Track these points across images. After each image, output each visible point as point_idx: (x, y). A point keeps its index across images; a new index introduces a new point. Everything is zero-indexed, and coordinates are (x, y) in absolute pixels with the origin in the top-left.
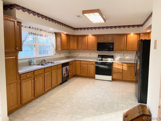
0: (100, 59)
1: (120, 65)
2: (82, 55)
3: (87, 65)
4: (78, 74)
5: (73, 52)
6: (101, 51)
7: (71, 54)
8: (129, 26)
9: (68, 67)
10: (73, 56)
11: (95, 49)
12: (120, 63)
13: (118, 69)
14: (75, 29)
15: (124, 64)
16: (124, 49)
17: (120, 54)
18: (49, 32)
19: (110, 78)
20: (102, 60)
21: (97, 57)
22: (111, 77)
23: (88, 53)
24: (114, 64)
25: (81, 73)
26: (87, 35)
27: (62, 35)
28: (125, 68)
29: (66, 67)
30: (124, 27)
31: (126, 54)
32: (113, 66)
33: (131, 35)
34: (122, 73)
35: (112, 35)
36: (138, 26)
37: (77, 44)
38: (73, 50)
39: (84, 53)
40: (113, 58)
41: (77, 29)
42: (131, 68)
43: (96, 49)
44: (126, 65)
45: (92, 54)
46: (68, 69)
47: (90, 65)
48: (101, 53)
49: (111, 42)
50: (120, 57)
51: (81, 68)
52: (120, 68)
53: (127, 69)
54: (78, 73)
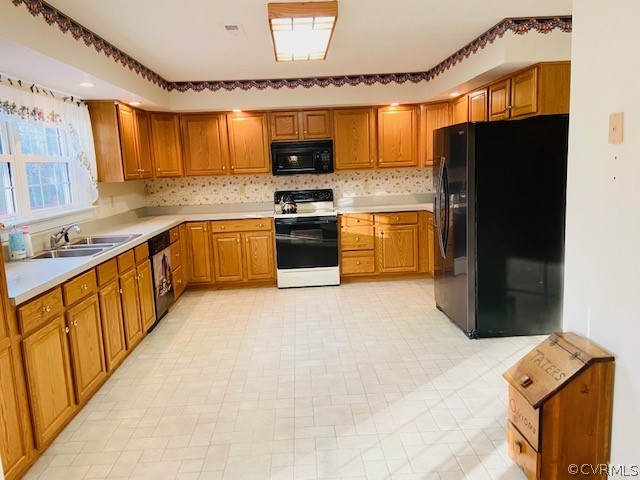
0: (286, 208)
1: (367, 223)
2: (207, 196)
3: (238, 235)
4: (204, 279)
5: (164, 185)
6: (283, 177)
7: (152, 198)
8: (384, 78)
9: (167, 252)
10: (163, 204)
11: (265, 170)
12: (366, 217)
13: (360, 237)
14: (169, 86)
15: (377, 218)
16: (370, 162)
17: (354, 183)
18: (65, 99)
19: (331, 274)
20: (294, 211)
21: (272, 199)
22: (337, 268)
23: (233, 187)
24: (343, 219)
25: (217, 271)
26: (226, 114)
27: (121, 111)
28: (382, 229)
29: (162, 253)
30: (369, 79)
31: (375, 182)
32: (343, 230)
33: (391, 108)
34: (372, 252)
35: (324, 112)
36: (416, 77)
37: (183, 150)
38: (164, 180)
39: (213, 188)
40: (332, 200)
41: (181, 86)
42: (402, 229)
43: (268, 167)
44: (384, 220)
45: (250, 189)
46: (168, 261)
47: (250, 234)
48: (285, 184)
49: (323, 137)
50: (353, 195)
51: (216, 251)
52: (365, 233)
53: (390, 234)
54: (204, 273)
